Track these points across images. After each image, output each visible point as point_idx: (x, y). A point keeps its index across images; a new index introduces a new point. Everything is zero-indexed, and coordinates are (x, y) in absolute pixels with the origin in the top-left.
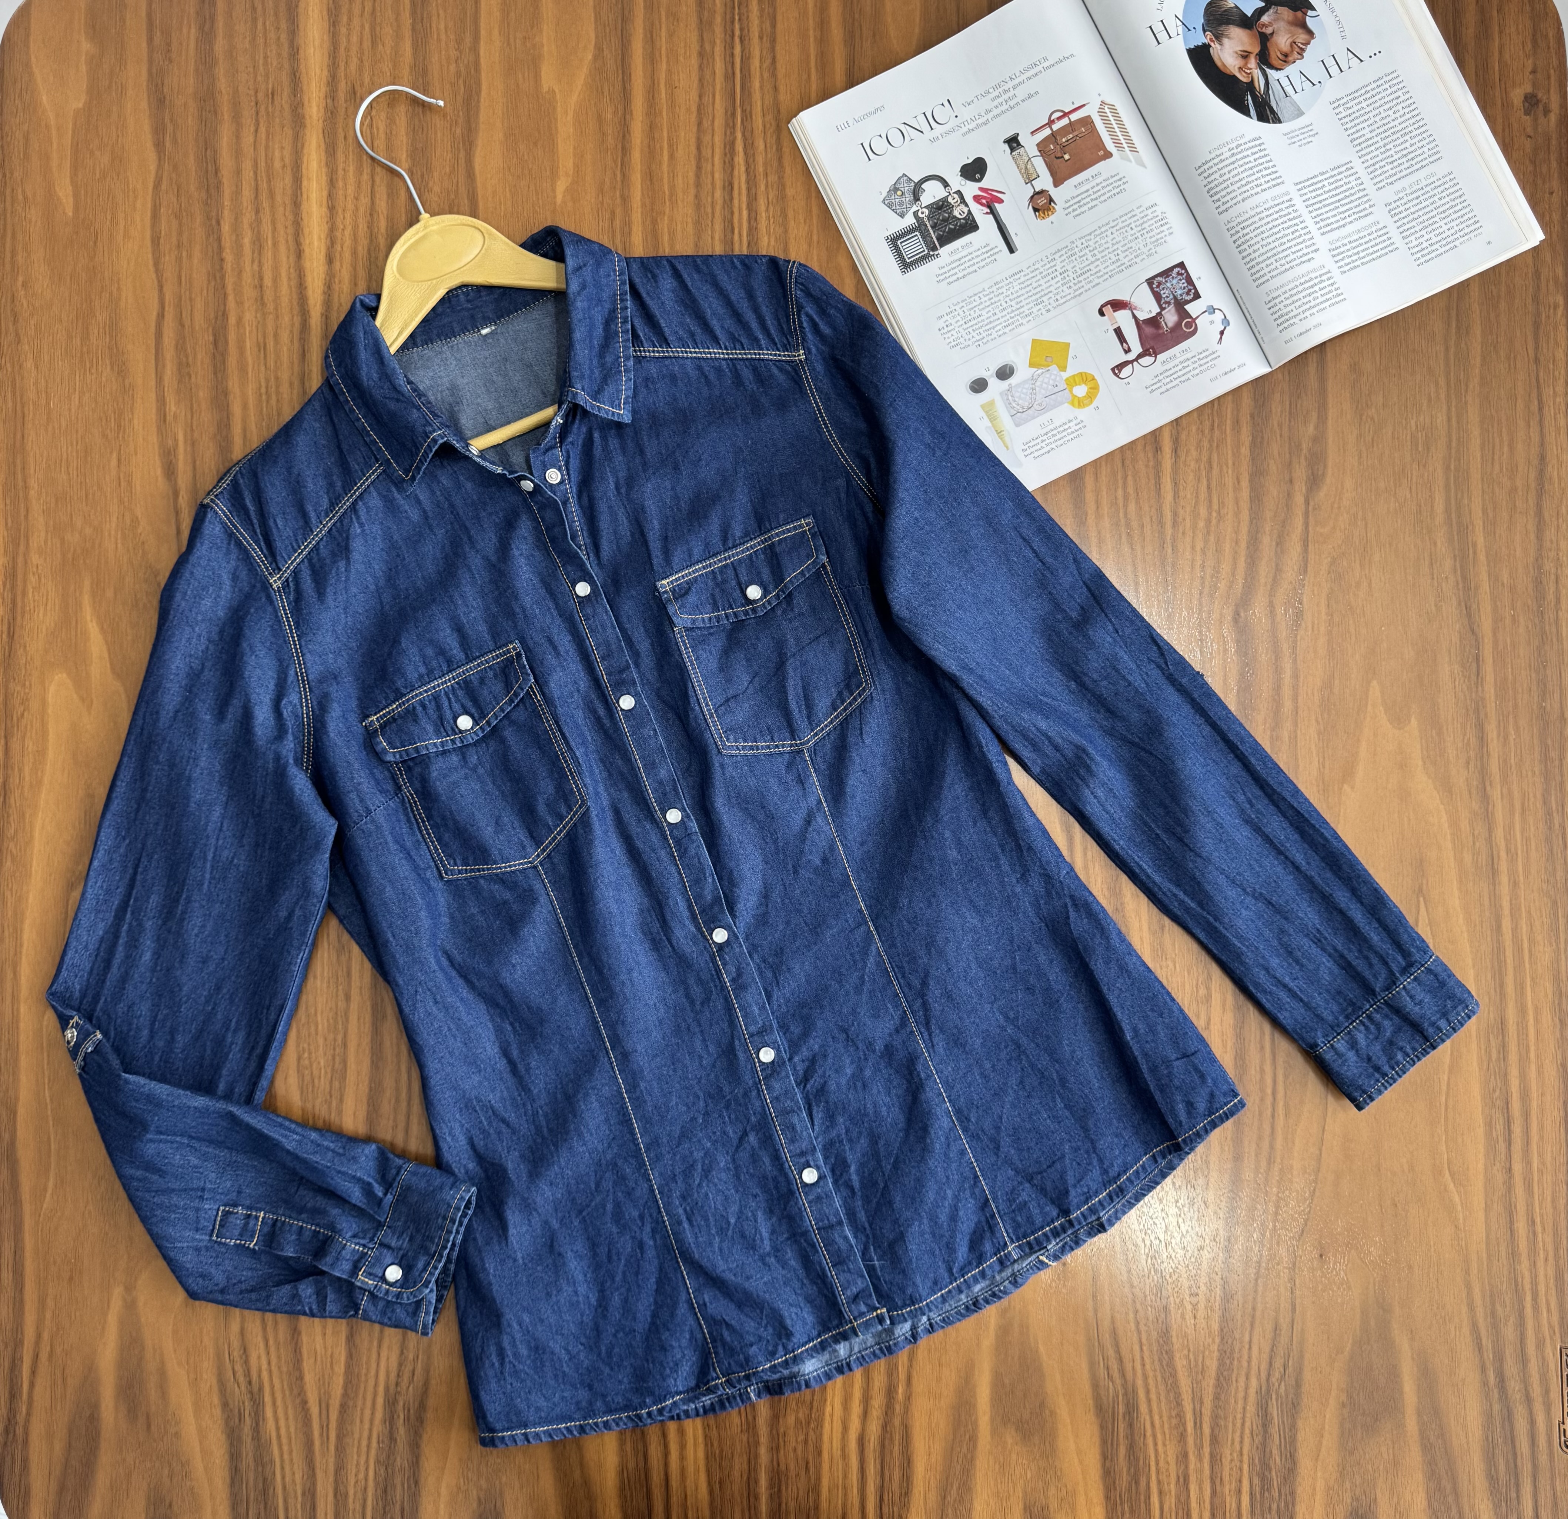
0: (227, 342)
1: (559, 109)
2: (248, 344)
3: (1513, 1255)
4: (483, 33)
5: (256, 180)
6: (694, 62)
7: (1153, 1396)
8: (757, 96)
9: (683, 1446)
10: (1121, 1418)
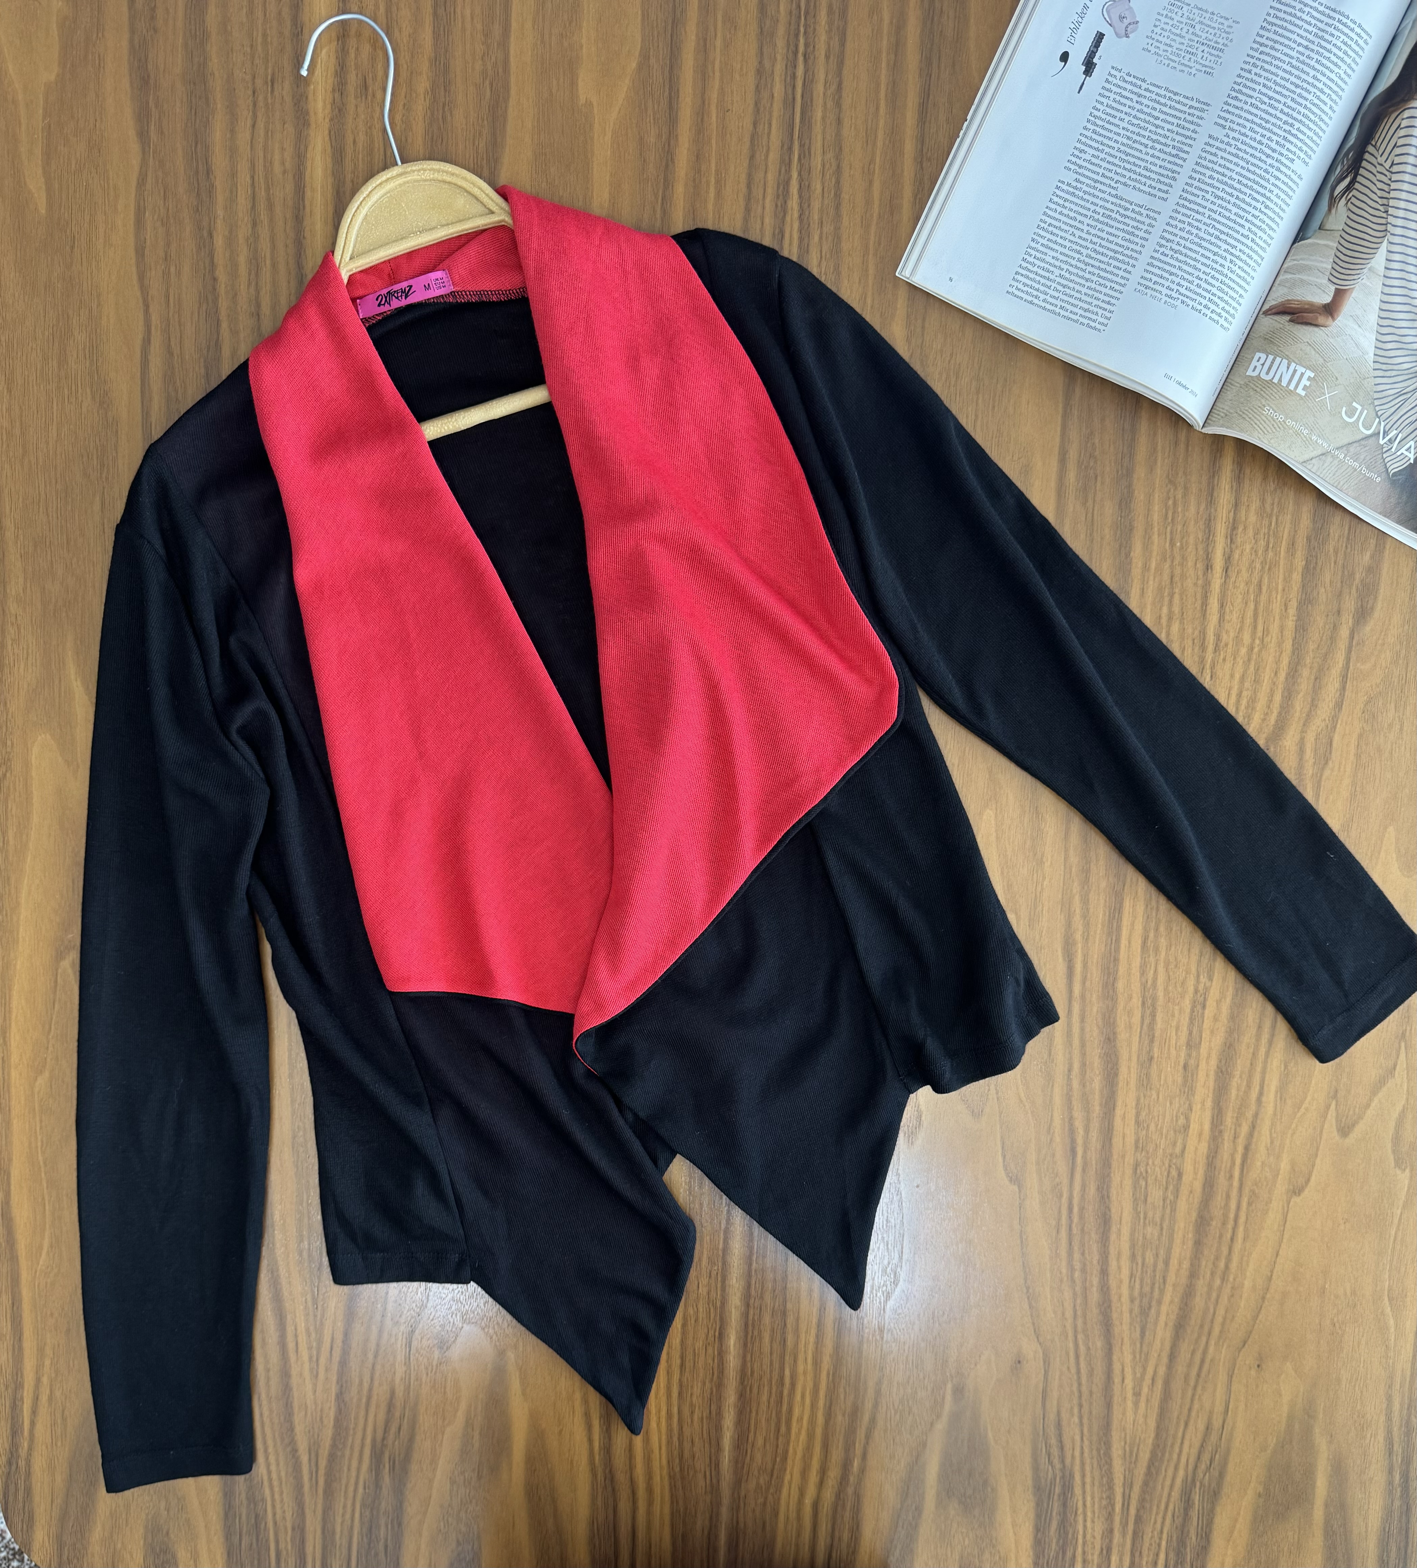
1: (596, 126)
4: (514, 25)
5: (253, 186)
6: (751, 81)
7: (1088, 1480)
8: (818, 128)
9: (650, 1503)
10: (1056, 1497)
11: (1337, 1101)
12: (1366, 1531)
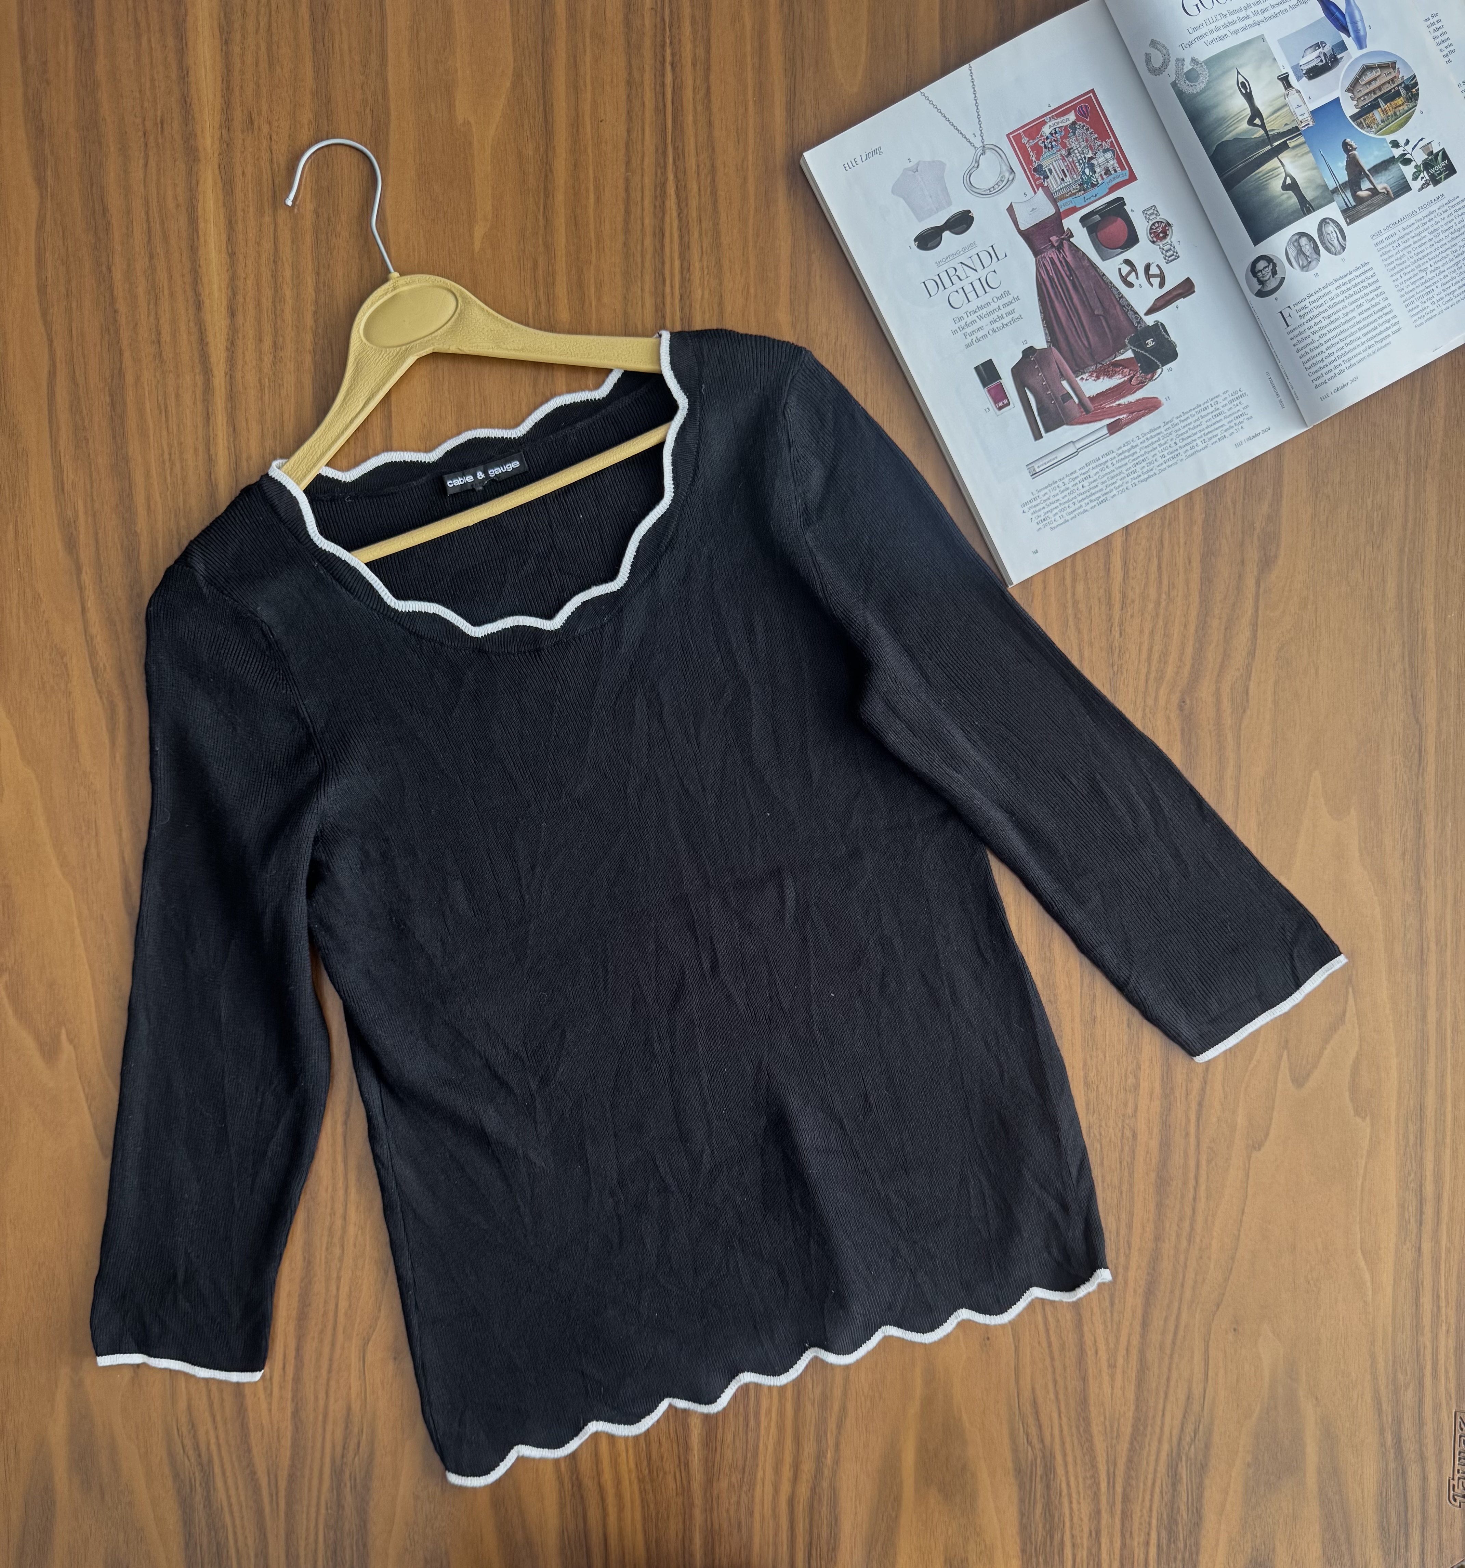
0: (125, 404)
1: (475, 144)
2: (148, 406)
3: (1417, 1328)
4: (390, 55)
5: (148, 220)
6: (622, 91)
7: (1070, 1459)
8: (690, 132)
9: (621, 1509)
10: (1038, 1479)
11: (1288, 1052)
12: (1363, 1498)
